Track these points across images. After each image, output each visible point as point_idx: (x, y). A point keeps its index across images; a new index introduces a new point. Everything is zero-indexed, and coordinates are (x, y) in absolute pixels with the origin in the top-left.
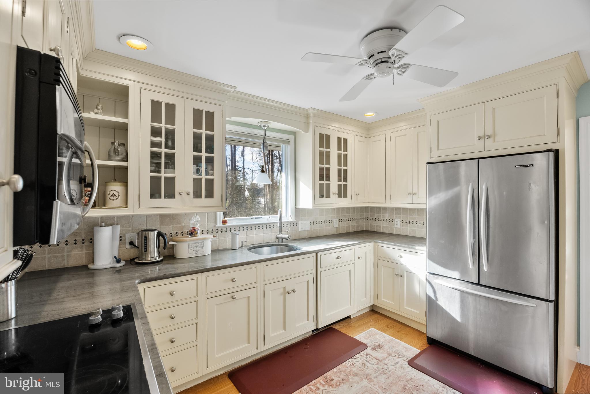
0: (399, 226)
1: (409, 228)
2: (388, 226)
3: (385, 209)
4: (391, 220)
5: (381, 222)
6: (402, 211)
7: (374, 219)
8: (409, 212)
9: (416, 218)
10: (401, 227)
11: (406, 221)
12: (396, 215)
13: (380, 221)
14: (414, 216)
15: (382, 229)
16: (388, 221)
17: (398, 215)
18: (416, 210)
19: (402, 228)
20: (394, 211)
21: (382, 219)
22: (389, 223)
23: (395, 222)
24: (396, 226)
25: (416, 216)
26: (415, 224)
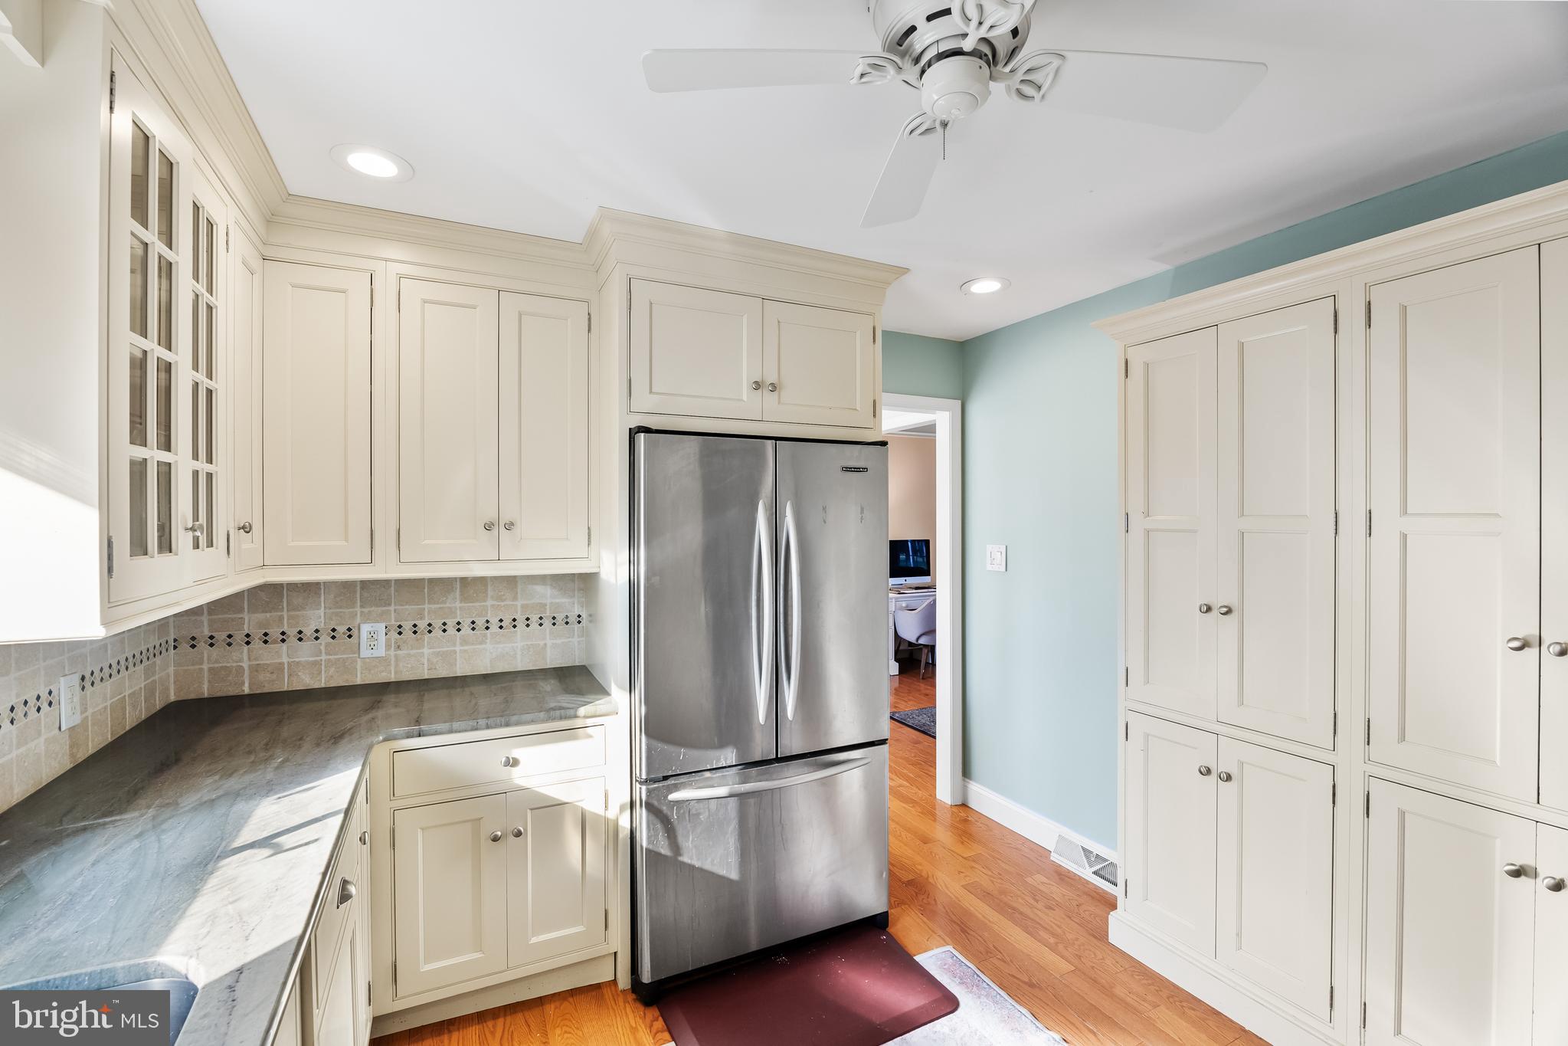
0: (381, 651)
1: (426, 651)
2: (324, 657)
3: (310, 589)
4: (342, 629)
5: (284, 646)
6: (396, 591)
7: (239, 637)
8: (426, 590)
9: (458, 612)
10: (392, 652)
11: (415, 626)
12: (366, 610)
13: (275, 642)
14: (448, 605)
15: (290, 675)
16: (325, 639)
17: (377, 606)
18: (458, 580)
19: (396, 656)
20: (355, 592)
21: (292, 632)
22: (327, 645)
23: (364, 635)
24: (365, 653)
25: (458, 604)
26: (451, 631)
